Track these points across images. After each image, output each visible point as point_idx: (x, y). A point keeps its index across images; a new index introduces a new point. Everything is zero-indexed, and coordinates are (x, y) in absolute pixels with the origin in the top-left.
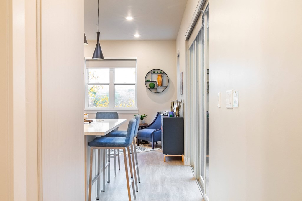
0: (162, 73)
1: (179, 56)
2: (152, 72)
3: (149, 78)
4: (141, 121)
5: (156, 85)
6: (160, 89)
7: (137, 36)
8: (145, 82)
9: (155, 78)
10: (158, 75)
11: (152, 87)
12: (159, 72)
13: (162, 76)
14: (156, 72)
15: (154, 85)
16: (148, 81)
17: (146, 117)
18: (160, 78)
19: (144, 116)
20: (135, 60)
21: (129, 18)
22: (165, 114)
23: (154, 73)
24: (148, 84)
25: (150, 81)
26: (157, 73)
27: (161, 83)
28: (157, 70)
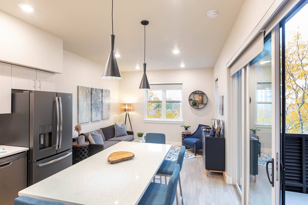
0: (202, 94)
1: (217, 80)
2: (195, 93)
3: (192, 98)
4: (186, 131)
5: (197, 102)
6: (201, 106)
7: (183, 66)
8: (189, 100)
9: (197, 98)
10: (199, 96)
11: (194, 104)
12: (200, 93)
13: (202, 96)
14: (197, 93)
15: (196, 103)
16: (191, 100)
17: (190, 127)
18: (201, 97)
19: (188, 127)
20: (182, 84)
21: (176, 51)
22: (206, 130)
23: (196, 93)
24: (191, 102)
25: (193, 99)
26: (199, 93)
27: (201, 102)
28: (199, 92)
